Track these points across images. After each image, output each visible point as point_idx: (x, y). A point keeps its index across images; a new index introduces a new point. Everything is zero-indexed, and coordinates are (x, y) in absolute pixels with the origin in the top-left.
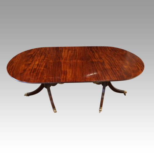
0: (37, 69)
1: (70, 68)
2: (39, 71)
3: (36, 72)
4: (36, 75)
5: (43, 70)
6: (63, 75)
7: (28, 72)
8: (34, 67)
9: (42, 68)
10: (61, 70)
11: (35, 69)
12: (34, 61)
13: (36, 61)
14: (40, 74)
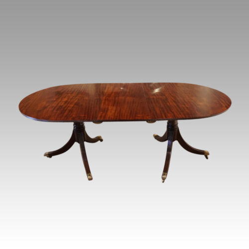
0: (64, 106)
1: (113, 106)
2: (66, 108)
3: (62, 109)
4: (61, 113)
5: (73, 107)
6: (101, 113)
7: (50, 110)
8: (60, 105)
9: (72, 106)
10: (99, 108)
11: (61, 106)
12: (61, 98)
13: (65, 97)
14: (67, 112)
